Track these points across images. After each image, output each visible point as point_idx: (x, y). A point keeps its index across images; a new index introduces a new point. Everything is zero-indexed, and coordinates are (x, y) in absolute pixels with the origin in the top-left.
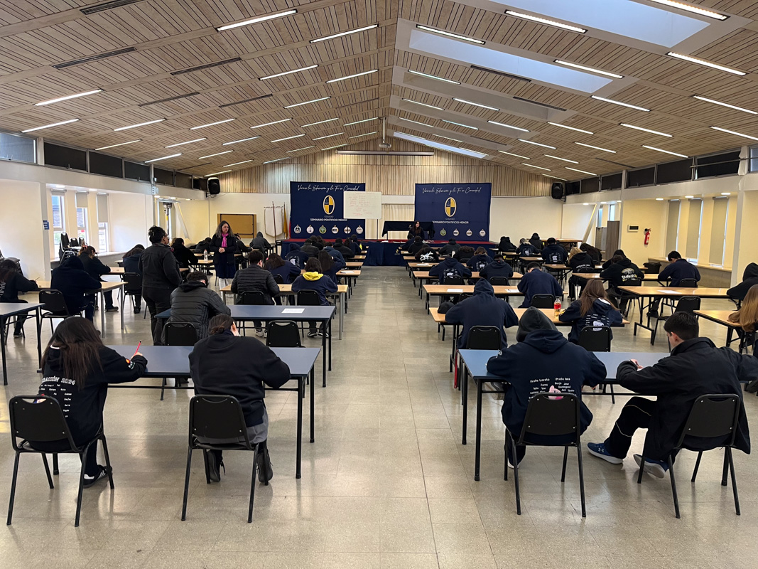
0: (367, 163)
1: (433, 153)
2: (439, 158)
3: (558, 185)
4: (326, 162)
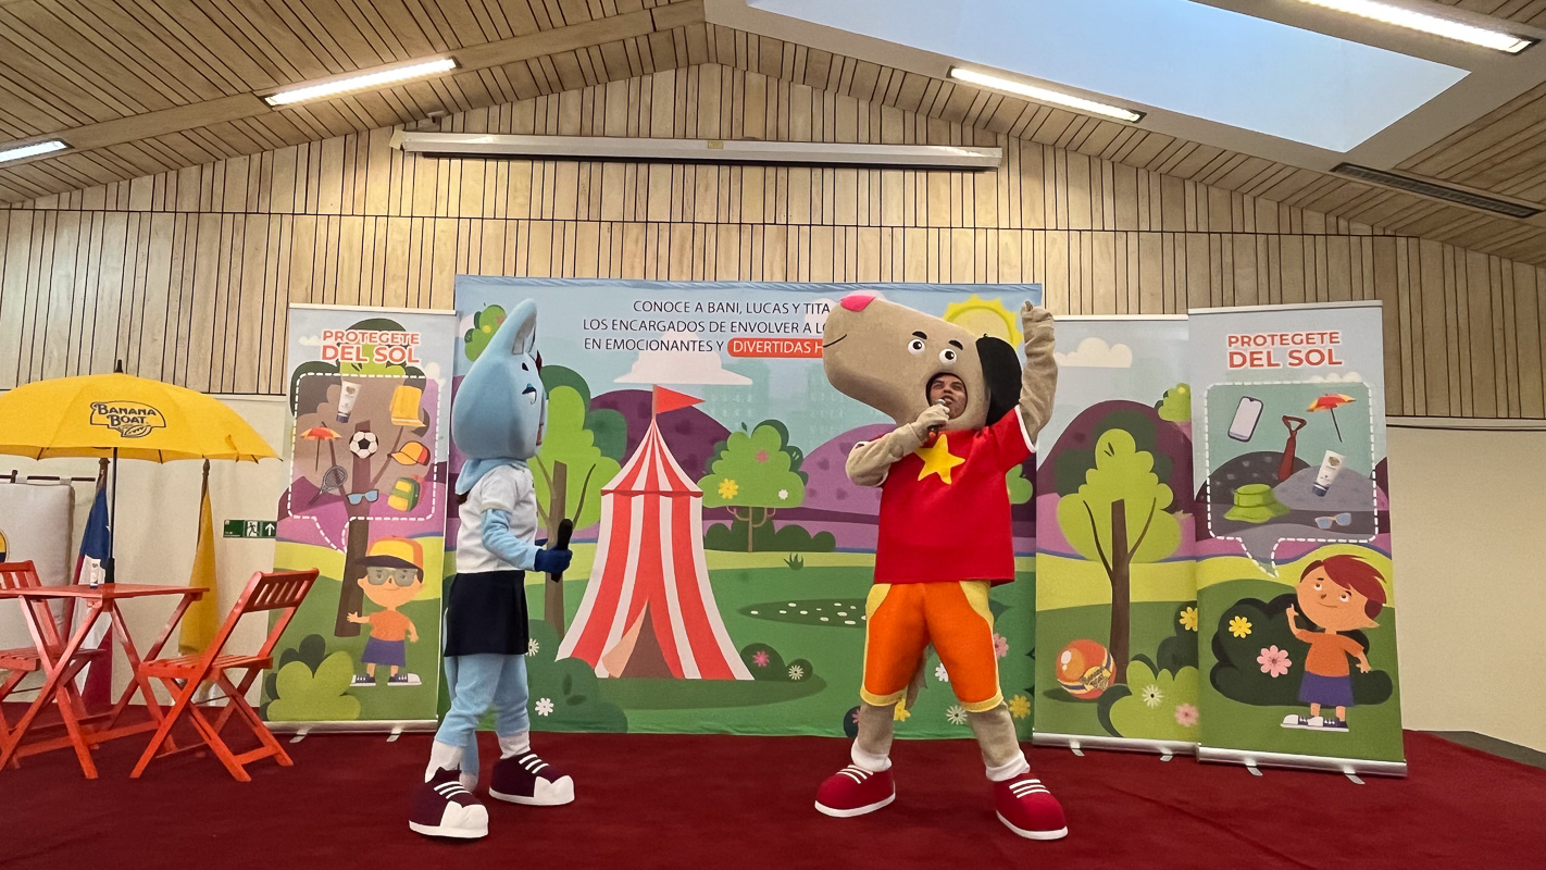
0: (589, 209)
1: (997, 153)
2: (1032, 186)
4: (330, 201)
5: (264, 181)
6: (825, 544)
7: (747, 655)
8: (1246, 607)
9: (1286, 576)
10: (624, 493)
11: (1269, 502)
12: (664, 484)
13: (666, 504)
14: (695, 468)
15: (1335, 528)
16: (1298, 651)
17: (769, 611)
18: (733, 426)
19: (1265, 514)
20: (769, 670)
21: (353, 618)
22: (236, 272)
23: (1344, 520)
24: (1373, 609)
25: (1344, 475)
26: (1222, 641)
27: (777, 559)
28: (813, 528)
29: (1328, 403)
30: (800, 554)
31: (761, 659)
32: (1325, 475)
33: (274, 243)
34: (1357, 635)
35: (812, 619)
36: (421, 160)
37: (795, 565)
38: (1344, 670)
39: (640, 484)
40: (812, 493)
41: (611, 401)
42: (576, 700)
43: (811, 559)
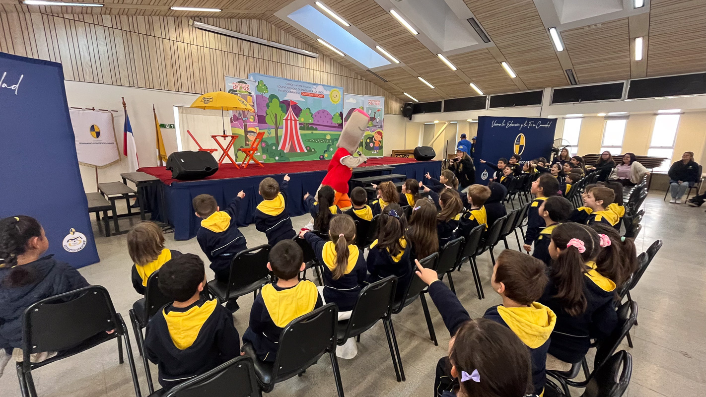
0: (241, 53)
1: (318, 55)
3: (409, 104)
4: (173, 37)
5: (150, 25)
6: (316, 129)
7: (306, 148)
8: (369, 138)
9: (373, 134)
10: (287, 120)
11: (372, 124)
12: (293, 119)
13: (293, 122)
14: (297, 115)
15: (379, 128)
16: (374, 143)
17: (309, 140)
18: (303, 109)
19: (371, 125)
20: (309, 150)
21: (247, 143)
22: (147, 53)
23: (379, 126)
24: (382, 138)
25: (380, 120)
26: (366, 142)
27: (310, 132)
28: (314, 127)
29: (379, 110)
30: (313, 131)
31: (308, 148)
32: (378, 120)
33: (158, 46)
34: (380, 141)
35: (315, 142)
36: (197, 29)
37: (312, 133)
38: (378, 146)
39: (289, 118)
40: (314, 121)
41: (283, 102)
42: (282, 157)
43: (315, 132)
